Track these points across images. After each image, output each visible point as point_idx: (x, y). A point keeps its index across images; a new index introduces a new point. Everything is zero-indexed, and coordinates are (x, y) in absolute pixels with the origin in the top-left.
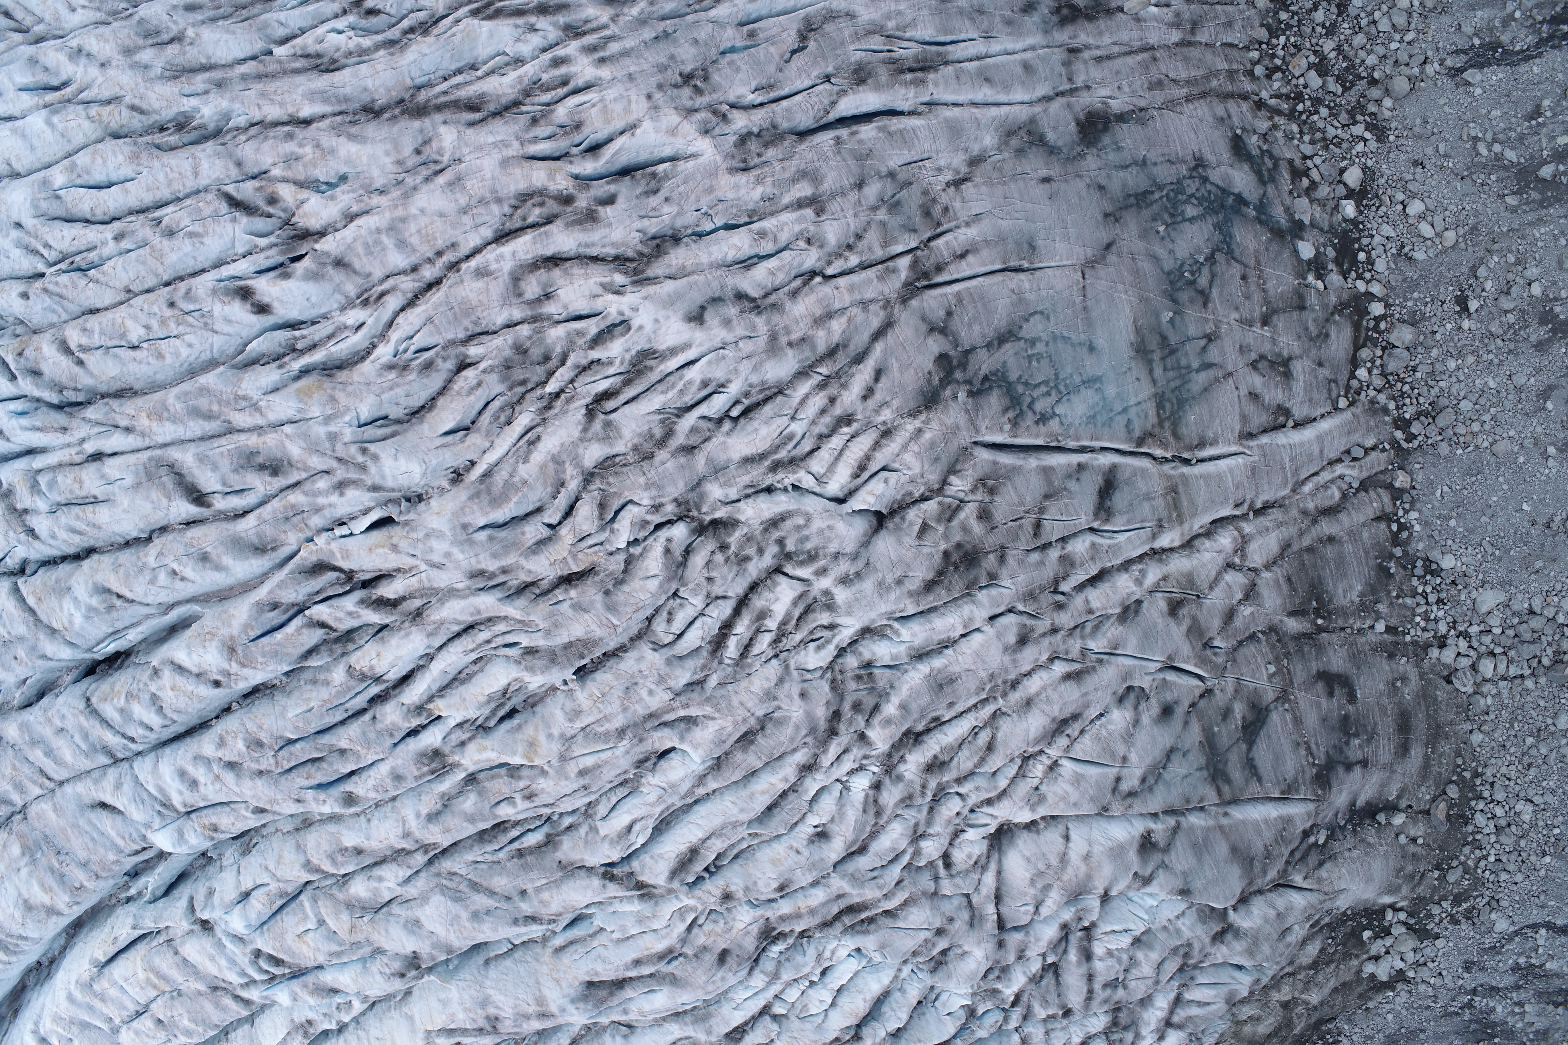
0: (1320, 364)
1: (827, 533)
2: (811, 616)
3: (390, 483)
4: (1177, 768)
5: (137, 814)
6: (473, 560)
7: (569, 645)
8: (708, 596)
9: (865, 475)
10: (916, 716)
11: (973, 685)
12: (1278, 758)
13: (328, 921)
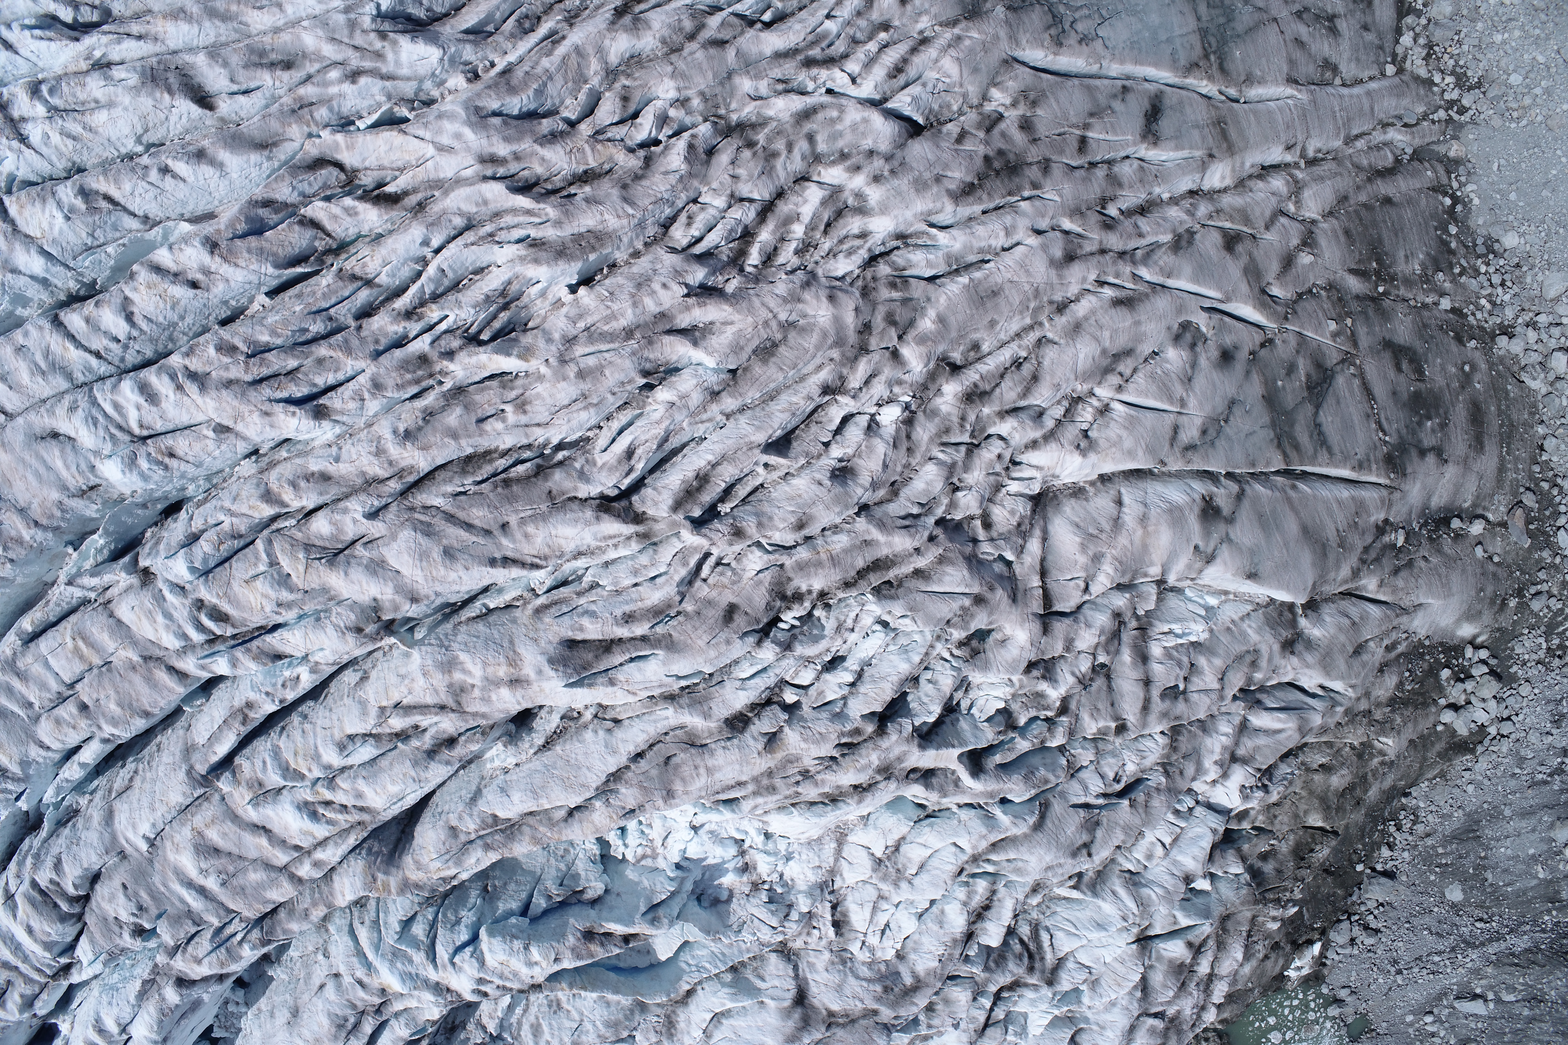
0: (1366, 28)
1: (861, 128)
2: (841, 221)
3: (405, 71)
4: (1240, 424)
5: (86, 438)
6: (484, 142)
7: (577, 238)
8: (732, 196)
9: (902, 79)
10: (954, 334)
11: (1016, 299)
12: (1347, 427)
13: (282, 563)
